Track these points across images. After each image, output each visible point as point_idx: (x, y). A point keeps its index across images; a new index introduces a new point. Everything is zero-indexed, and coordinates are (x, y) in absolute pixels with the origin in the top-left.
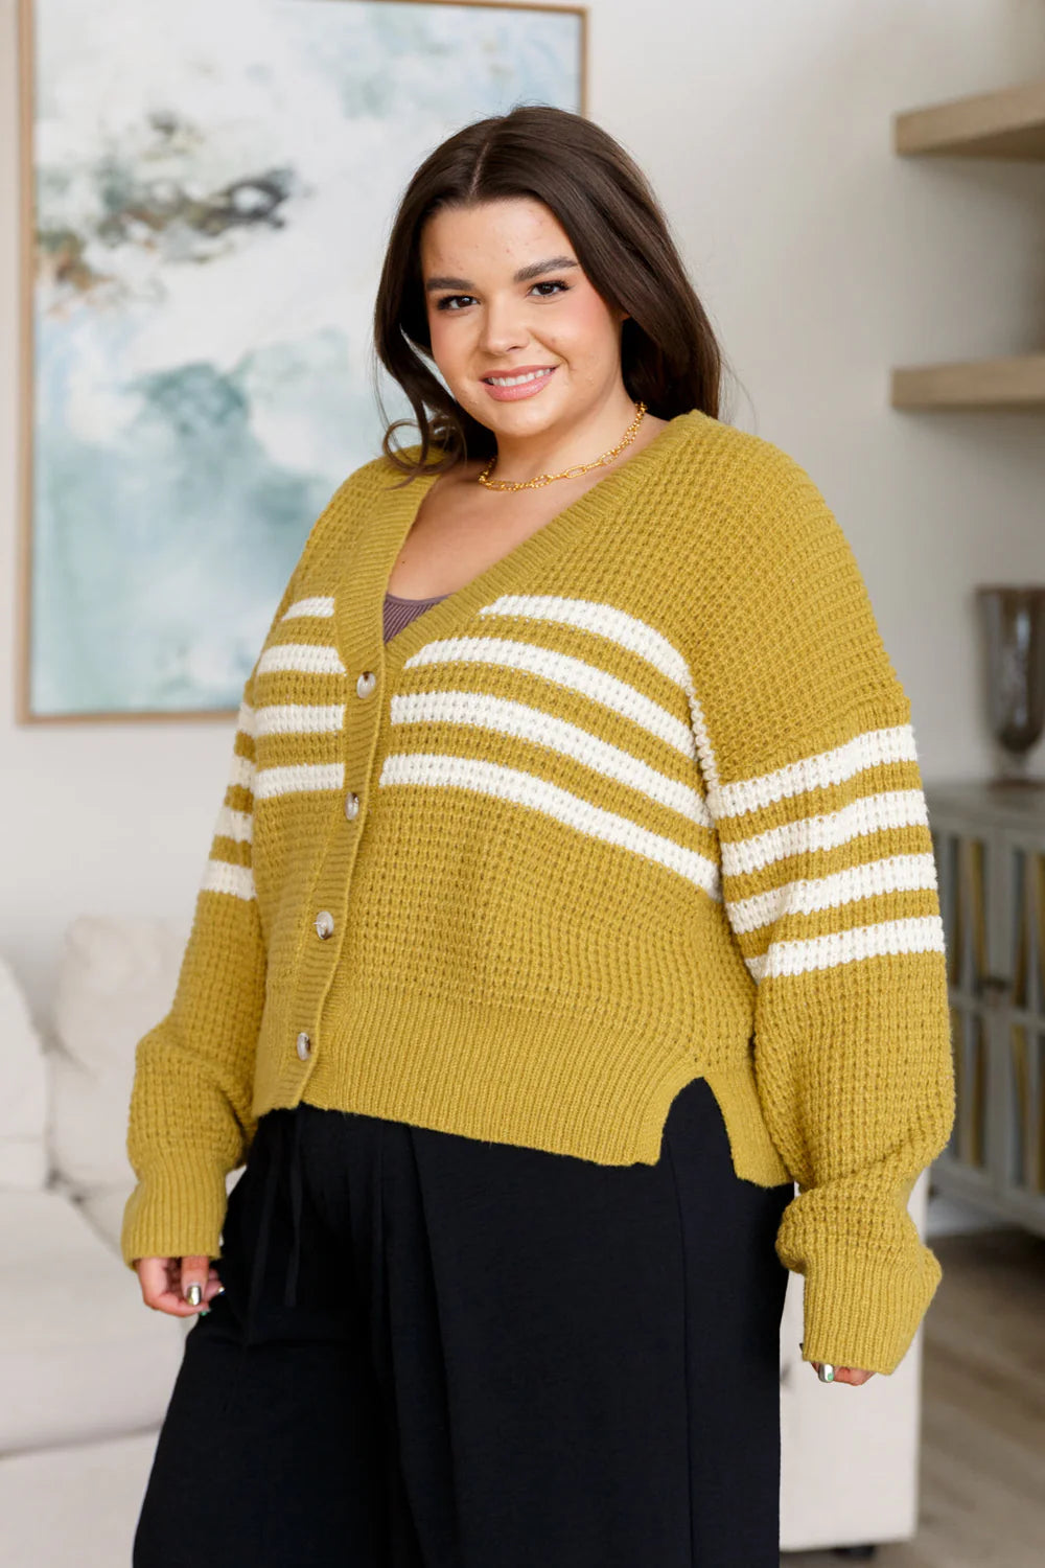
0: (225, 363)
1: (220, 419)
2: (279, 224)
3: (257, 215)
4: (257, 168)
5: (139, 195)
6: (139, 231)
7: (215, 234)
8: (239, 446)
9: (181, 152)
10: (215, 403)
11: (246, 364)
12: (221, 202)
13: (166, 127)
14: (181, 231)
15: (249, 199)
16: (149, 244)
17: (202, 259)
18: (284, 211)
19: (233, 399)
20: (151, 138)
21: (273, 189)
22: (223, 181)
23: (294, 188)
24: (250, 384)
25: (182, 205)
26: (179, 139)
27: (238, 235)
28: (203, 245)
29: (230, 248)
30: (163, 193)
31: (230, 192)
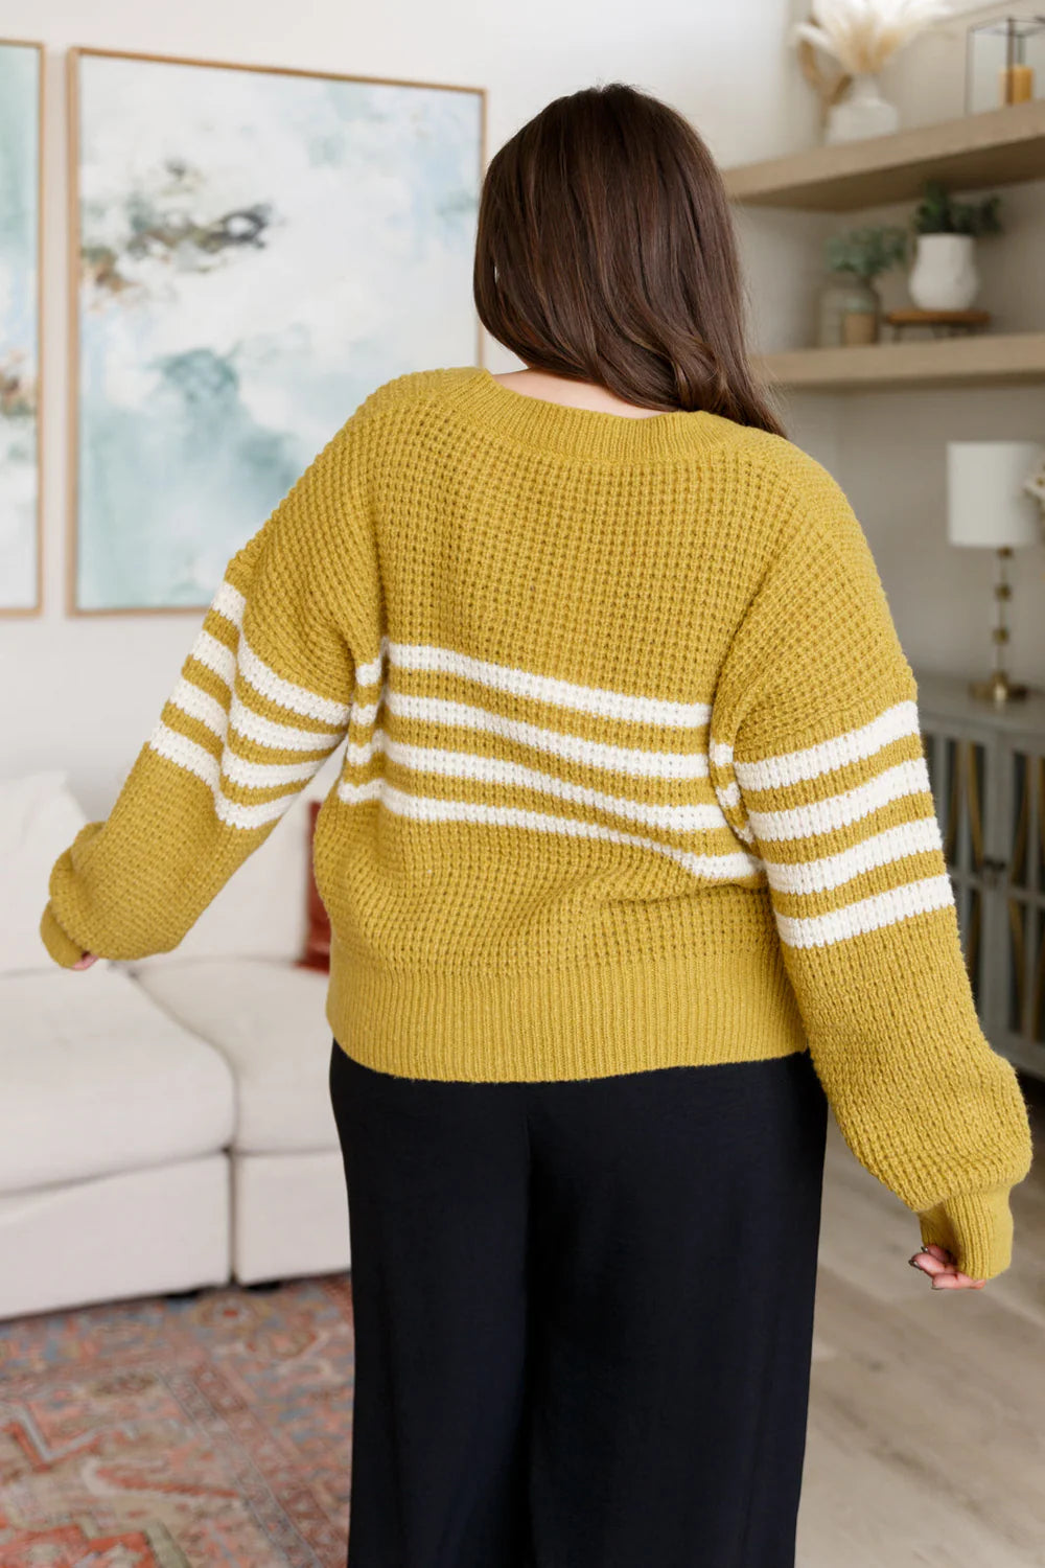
0: (221, 348)
1: (218, 390)
2: (261, 245)
3: (245, 238)
4: (246, 202)
5: (157, 222)
6: (157, 248)
7: (213, 251)
8: (230, 410)
9: (189, 190)
10: (215, 378)
11: (236, 350)
12: (218, 229)
13: (178, 171)
14: (189, 248)
15: (239, 226)
16: (165, 259)
17: (205, 270)
18: (265, 235)
19: (227, 375)
20: (167, 178)
21: (257, 218)
22: (220, 212)
23: (272, 218)
24: (240, 365)
25: (190, 229)
26: (187, 180)
27: (231, 252)
28: (205, 260)
29: (225, 262)
30: (176, 220)
31: (226, 220)
